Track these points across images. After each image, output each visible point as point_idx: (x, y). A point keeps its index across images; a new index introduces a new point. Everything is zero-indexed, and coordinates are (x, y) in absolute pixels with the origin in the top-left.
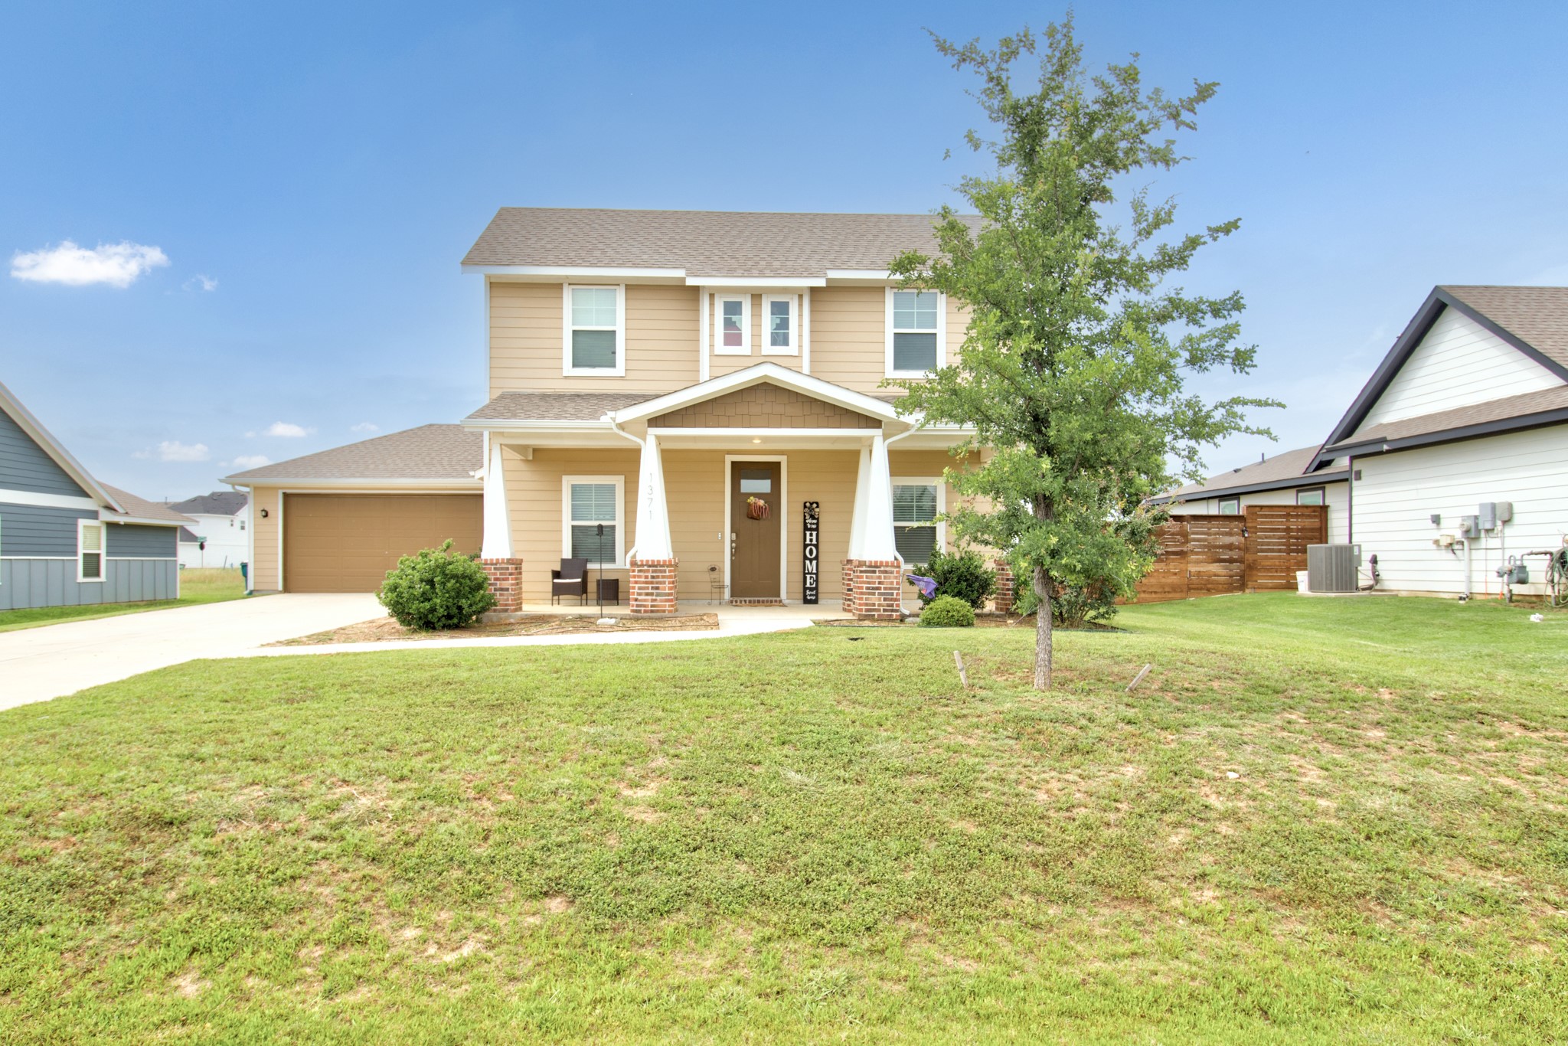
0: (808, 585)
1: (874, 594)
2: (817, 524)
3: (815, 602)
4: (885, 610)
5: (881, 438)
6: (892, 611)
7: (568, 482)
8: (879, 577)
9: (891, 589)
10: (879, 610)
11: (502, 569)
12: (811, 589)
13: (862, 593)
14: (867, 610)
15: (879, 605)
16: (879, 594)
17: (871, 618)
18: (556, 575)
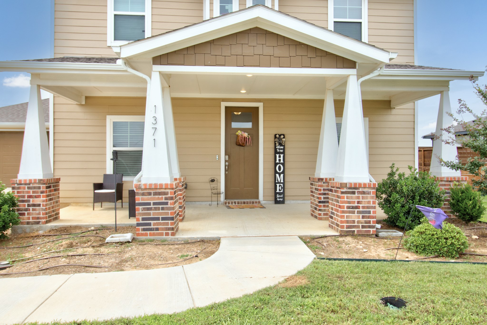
0: (278, 191)
1: (354, 212)
2: (284, 149)
3: (283, 202)
4: (363, 227)
5: (355, 77)
6: (370, 227)
7: (110, 120)
8: (358, 198)
9: (368, 207)
10: (358, 227)
11: (35, 188)
12: (280, 194)
13: (343, 212)
14: (348, 227)
15: (358, 222)
16: (359, 212)
17: (351, 234)
18: (98, 186)
